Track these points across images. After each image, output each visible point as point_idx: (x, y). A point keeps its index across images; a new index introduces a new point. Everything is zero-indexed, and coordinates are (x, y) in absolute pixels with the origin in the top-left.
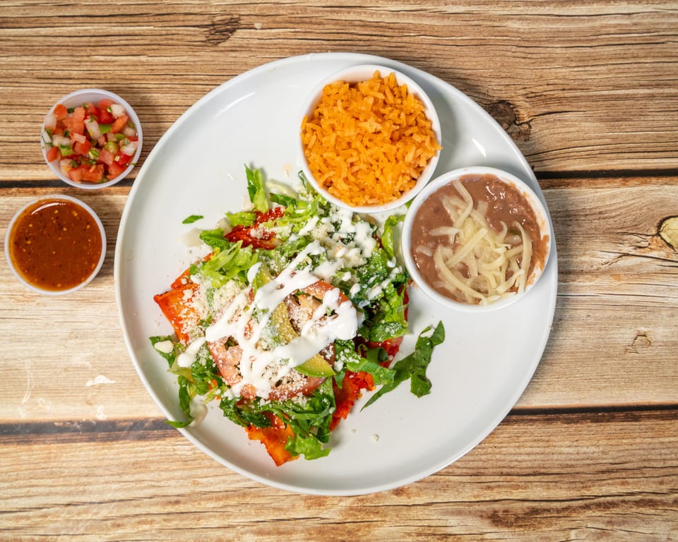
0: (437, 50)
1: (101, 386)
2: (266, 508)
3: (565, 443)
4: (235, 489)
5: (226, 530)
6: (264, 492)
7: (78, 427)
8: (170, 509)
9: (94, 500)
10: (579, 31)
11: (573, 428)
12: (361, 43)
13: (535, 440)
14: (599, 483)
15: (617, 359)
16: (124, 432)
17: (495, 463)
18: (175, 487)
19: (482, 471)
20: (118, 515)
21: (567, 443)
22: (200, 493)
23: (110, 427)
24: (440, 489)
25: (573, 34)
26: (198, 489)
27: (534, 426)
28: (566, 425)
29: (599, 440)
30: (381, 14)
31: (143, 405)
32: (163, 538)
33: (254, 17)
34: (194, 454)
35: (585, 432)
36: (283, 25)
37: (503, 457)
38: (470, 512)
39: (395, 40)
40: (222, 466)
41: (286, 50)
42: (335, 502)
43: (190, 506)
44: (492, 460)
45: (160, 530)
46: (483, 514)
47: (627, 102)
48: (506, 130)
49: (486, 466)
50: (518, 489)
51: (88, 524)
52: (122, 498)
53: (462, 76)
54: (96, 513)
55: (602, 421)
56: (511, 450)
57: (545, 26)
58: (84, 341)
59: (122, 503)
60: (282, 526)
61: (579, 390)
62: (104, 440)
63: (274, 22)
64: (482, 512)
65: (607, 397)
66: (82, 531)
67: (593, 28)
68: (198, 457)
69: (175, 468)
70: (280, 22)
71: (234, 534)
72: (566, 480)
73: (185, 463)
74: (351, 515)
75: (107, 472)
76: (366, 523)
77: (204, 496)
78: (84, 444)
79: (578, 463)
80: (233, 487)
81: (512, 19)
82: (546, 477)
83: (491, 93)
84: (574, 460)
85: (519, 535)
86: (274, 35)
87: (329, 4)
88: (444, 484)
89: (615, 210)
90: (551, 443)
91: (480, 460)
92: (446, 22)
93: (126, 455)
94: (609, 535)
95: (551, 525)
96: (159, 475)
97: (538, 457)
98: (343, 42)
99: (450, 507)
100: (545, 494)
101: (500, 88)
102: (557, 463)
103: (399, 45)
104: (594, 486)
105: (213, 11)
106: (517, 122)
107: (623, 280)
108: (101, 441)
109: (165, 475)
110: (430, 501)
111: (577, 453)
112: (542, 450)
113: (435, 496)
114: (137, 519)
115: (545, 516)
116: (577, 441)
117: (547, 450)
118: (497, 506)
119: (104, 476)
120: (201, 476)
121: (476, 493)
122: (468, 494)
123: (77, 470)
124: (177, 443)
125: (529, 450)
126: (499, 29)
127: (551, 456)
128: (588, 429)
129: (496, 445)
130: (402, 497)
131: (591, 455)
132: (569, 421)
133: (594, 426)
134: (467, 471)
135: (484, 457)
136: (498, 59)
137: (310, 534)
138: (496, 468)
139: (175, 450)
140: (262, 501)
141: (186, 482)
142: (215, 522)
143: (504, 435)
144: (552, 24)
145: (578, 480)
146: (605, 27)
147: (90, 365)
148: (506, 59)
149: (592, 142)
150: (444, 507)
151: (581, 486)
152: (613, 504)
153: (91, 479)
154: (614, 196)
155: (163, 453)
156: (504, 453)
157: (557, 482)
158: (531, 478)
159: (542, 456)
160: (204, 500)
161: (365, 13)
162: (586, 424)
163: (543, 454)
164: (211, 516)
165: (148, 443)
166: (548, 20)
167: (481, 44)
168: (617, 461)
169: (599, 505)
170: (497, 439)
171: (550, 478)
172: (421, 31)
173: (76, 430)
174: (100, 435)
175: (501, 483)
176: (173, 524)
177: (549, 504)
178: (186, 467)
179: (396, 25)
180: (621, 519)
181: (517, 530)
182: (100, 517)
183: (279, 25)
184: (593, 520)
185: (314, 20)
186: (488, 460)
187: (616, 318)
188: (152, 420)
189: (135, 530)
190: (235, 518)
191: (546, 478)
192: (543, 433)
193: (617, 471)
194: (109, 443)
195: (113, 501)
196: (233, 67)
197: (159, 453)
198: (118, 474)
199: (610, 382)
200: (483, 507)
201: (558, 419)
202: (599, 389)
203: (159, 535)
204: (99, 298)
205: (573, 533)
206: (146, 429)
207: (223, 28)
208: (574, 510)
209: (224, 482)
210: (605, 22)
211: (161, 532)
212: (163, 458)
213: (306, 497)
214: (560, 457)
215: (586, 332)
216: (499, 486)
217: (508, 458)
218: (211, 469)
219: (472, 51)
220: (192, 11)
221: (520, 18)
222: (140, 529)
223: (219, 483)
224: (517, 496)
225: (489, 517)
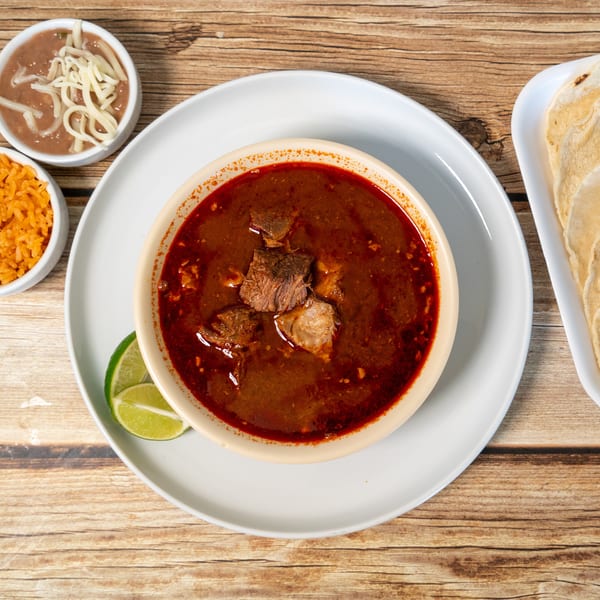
0: (406, 64)
1: (36, 409)
2: (207, 548)
5: (163, 570)
7: (10, 452)
8: (104, 545)
9: (21, 533)
10: (556, 48)
11: (543, 469)
12: (326, 55)
13: (501, 482)
14: (571, 531)
16: (60, 459)
18: (110, 521)
19: (443, 514)
20: (47, 549)
22: (137, 528)
23: (44, 453)
25: (549, 51)
27: (500, 467)
28: (535, 467)
29: (571, 484)
30: (349, 26)
31: (80, 431)
32: (94, 576)
33: (217, 26)
35: (556, 475)
36: (246, 34)
37: (466, 500)
38: (429, 559)
39: (362, 52)
40: (162, 500)
41: (249, 60)
45: (91, 568)
46: (444, 562)
48: (476, 149)
50: (481, 535)
51: (14, 558)
52: (52, 531)
53: (432, 92)
54: (23, 547)
57: (520, 42)
58: (22, 360)
59: (51, 537)
60: (225, 568)
61: (551, 428)
62: (37, 467)
63: (237, 31)
64: (442, 559)
65: (580, 437)
66: (7, 565)
67: (570, 45)
70: (243, 32)
71: (171, 575)
72: (535, 527)
74: (300, 558)
75: (38, 503)
76: (314, 568)
78: (15, 470)
79: (548, 508)
80: (171, 523)
81: (486, 34)
82: (512, 522)
83: (462, 110)
85: (483, 586)
86: (236, 44)
87: (294, 14)
90: (518, 486)
92: (417, 36)
93: (59, 484)
94: (581, 589)
95: (517, 576)
96: (94, 507)
97: (505, 500)
98: (308, 54)
99: (408, 553)
100: (512, 541)
101: (471, 105)
103: (367, 57)
104: (565, 534)
105: (174, 18)
106: (489, 141)
108: (33, 468)
109: (99, 507)
110: (385, 545)
111: (548, 498)
112: (509, 493)
113: (392, 540)
114: (67, 555)
115: (511, 566)
117: (515, 493)
118: (458, 553)
119: (35, 505)
121: (436, 538)
122: (428, 539)
123: (6, 499)
125: (495, 492)
126: (471, 44)
127: (519, 500)
128: (559, 471)
132: (539, 462)
133: (566, 469)
134: (428, 514)
136: (471, 75)
137: (254, 578)
139: (112, 480)
140: (203, 539)
141: (121, 516)
142: (151, 561)
144: (528, 40)
146: (584, 44)
147: (26, 385)
148: (479, 75)
150: (401, 552)
151: (551, 533)
152: (586, 556)
153: (20, 510)
155: (99, 484)
157: (524, 529)
158: (497, 524)
161: (332, 24)
162: (557, 467)
164: (146, 555)
165: (83, 472)
166: (524, 36)
167: (453, 59)
168: (591, 508)
169: (570, 556)
171: (517, 524)
172: (390, 44)
173: (7, 455)
174: (34, 461)
175: (463, 528)
176: (106, 562)
177: (515, 552)
179: (364, 38)
180: (595, 572)
181: (480, 580)
182: (28, 550)
183: (243, 35)
184: (563, 572)
185: (278, 30)
186: (451, 502)
189: (64, 567)
190: (173, 557)
191: (512, 524)
192: (511, 473)
193: (591, 518)
194: (42, 470)
195: (42, 534)
196: (192, 76)
198: (50, 505)
199: (585, 421)
200: (444, 554)
201: (527, 460)
202: (572, 428)
203: (91, 573)
204: (40, 314)
205: (541, 585)
206: (83, 456)
207: (184, 36)
208: (543, 560)
209: (164, 517)
210: (583, 39)
211: (91, 570)
214: (529, 501)
215: (558, 366)
216: (461, 532)
217: (472, 500)
219: (444, 66)
220: (153, 17)
221: (494, 33)
222: (71, 566)
223: (158, 518)
225: (449, 566)
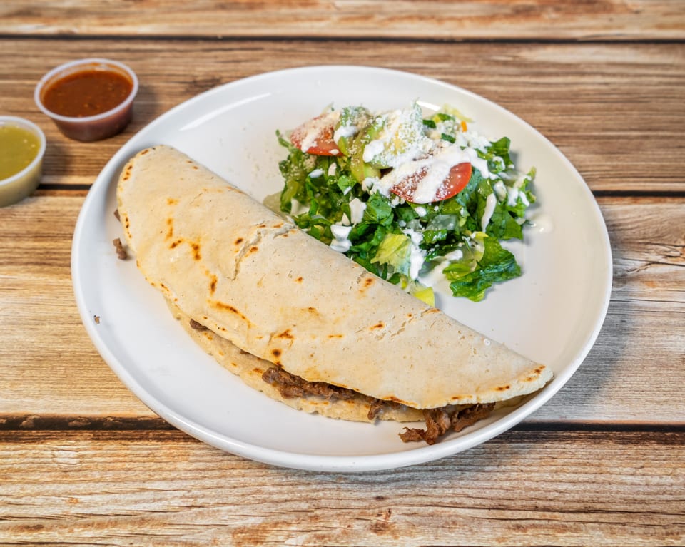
3: (625, 470)
4: (129, 513)
6: (172, 519)
15: (674, 369)
17: (524, 493)
21: (627, 469)
24: (443, 527)
26: (74, 510)
34: (81, 462)
42: (280, 538)
43: (56, 534)
44: (519, 488)
47: (621, 141)
49: (511, 496)
55: (672, 443)
56: (547, 476)
68: (86, 466)
69: (48, 480)
73: (64, 474)
77: (80, 521)
84: (644, 494)
88: (448, 520)
89: (631, 223)
91: (501, 488)
102: (618, 496)
107: (659, 287)
116: (642, 467)
120: (84, 492)
124: (59, 448)
129: (522, 468)
130: (385, 536)
131: (668, 488)
135: (506, 484)
138: (526, 500)
143: (532, 456)
145: (656, 523)
149: (590, 169)
154: (627, 212)
156: (536, 479)
159: (594, 486)
160: (80, 525)
163: (594, 482)
170: (523, 461)
178: (64, 479)
187: (659, 325)
188: (33, 417)
197: (31, 460)
212: (36, 465)
213: (235, 529)
218: (101, 484)
224: (565, 542)
